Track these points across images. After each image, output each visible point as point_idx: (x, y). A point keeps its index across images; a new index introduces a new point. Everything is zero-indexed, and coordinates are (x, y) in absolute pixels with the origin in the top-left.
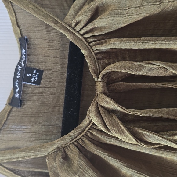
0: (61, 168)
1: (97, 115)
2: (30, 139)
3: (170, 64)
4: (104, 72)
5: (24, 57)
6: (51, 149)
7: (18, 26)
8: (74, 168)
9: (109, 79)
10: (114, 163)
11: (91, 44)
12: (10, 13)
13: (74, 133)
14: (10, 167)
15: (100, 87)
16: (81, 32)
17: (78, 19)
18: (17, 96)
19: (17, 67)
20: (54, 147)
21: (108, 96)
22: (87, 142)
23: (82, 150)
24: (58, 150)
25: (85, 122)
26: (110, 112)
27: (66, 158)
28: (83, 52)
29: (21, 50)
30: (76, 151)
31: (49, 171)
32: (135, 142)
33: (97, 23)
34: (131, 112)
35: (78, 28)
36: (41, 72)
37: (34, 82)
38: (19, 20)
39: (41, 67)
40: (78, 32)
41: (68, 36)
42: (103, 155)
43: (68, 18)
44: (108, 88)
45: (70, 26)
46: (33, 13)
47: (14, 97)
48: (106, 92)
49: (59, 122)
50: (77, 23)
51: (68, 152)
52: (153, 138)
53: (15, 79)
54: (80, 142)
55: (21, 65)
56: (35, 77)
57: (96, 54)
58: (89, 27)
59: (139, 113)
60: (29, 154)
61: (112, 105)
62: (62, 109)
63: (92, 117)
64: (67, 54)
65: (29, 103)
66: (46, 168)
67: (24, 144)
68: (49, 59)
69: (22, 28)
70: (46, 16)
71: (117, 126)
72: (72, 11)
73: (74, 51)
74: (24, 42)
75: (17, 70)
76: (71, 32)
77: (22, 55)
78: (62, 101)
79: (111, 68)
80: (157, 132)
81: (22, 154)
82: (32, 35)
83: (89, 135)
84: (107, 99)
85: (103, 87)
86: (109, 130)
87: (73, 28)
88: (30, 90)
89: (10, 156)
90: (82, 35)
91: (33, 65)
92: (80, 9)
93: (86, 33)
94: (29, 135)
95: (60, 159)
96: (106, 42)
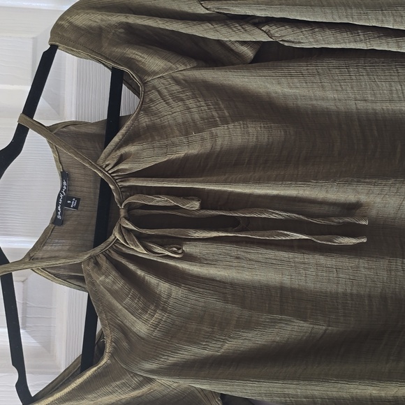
0: (93, 270)
1: (119, 233)
2: (69, 250)
3: (172, 198)
4: (126, 202)
5: (65, 187)
6: (86, 257)
7: (60, 163)
8: (102, 270)
9: (130, 207)
10: (132, 267)
11: (117, 181)
12: (53, 152)
13: (103, 246)
14: (53, 271)
15: (122, 213)
16: (110, 172)
17: (107, 163)
18: (59, 217)
19: (59, 195)
20: (88, 256)
21: (128, 220)
22: (112, 252)
23: (109, 258)
24: (90, 258)
25: (112, 237)
26: (129, 231)
27: (97, 264)
28: (111, 186)
29: (63, 181)
30: (105, 258)
31: (84, 275)
32: (146, 252)
33: (121, 167)
34: (143, 231)
35: (107, 169)
36: (78, 200)
37: (73, 208)
38: (62, 159)
39: (79, 195)
40: (107, 172)
41: (100, 175)
42: (124, 261)
43: (100, 161)
44: (129, 214)
45: (101, 167)
46: (73, 156)
47: (56, 217)
48: (127, 216)
49: (92, 237)
50: (107, 165)
51: (99, 259)
52: (158, 250)
53: (57, 204)
54: (107, 252)
55: (63, 194)
56: (74, 204)
57: (120, 188)
58: (115, 169)
59: (149, 232)
60: (69, 261)
61: (131, 226)
62: (94, 228)
63: (116, 234)
64: (99, 186)
65: (68, 223)
66: (82, 272)
67: (63, 254)
68: (85, 189)
69: (63, 165)
70: (83, 159)
71: (133, 241)
72: (103, 156)
73: (104, 185)
74: (65, 176)
75: (59, 197)
76: (101, 172)
77: (63, 185)
78: (94, 221)
79: (131, 199)
80: (162, 246)
81: (63, 261)
82: (72, 170)
83: (114, 247)
84: (127, 222)
85: (125, 213)
86: (128, 244)
87: (104, 169)
88: (69, 212)
89: (54, 263)
90: (110, 174)
91: (73, 194)
92: (109, 154)
93: (112, 173)
94: (68, 247)
95: (92, 264)
96: (128, 180)
